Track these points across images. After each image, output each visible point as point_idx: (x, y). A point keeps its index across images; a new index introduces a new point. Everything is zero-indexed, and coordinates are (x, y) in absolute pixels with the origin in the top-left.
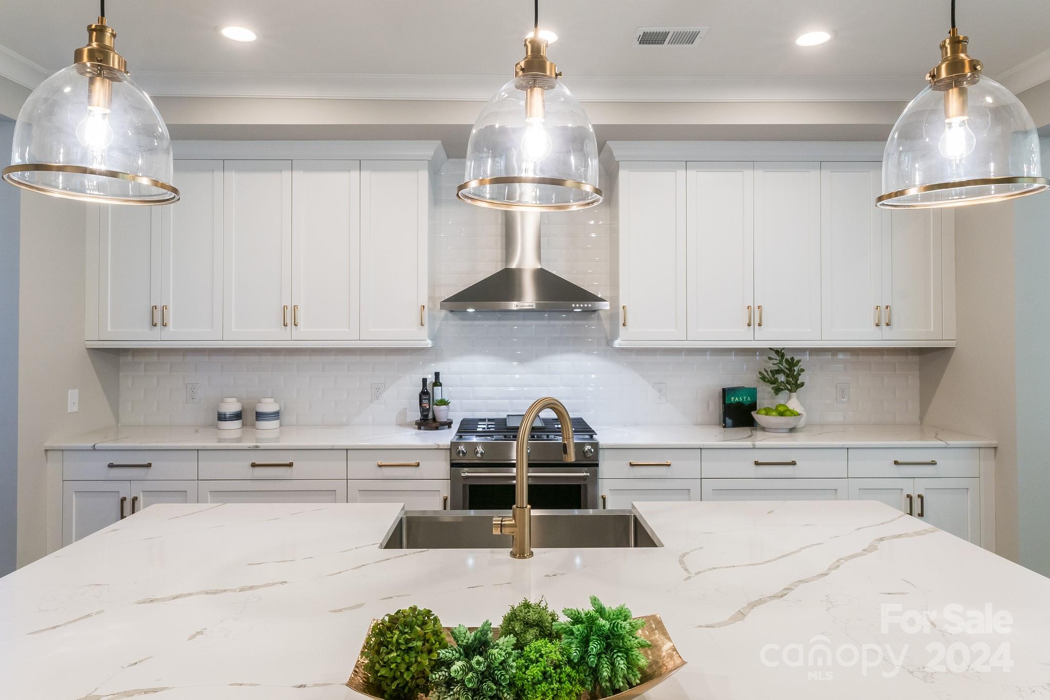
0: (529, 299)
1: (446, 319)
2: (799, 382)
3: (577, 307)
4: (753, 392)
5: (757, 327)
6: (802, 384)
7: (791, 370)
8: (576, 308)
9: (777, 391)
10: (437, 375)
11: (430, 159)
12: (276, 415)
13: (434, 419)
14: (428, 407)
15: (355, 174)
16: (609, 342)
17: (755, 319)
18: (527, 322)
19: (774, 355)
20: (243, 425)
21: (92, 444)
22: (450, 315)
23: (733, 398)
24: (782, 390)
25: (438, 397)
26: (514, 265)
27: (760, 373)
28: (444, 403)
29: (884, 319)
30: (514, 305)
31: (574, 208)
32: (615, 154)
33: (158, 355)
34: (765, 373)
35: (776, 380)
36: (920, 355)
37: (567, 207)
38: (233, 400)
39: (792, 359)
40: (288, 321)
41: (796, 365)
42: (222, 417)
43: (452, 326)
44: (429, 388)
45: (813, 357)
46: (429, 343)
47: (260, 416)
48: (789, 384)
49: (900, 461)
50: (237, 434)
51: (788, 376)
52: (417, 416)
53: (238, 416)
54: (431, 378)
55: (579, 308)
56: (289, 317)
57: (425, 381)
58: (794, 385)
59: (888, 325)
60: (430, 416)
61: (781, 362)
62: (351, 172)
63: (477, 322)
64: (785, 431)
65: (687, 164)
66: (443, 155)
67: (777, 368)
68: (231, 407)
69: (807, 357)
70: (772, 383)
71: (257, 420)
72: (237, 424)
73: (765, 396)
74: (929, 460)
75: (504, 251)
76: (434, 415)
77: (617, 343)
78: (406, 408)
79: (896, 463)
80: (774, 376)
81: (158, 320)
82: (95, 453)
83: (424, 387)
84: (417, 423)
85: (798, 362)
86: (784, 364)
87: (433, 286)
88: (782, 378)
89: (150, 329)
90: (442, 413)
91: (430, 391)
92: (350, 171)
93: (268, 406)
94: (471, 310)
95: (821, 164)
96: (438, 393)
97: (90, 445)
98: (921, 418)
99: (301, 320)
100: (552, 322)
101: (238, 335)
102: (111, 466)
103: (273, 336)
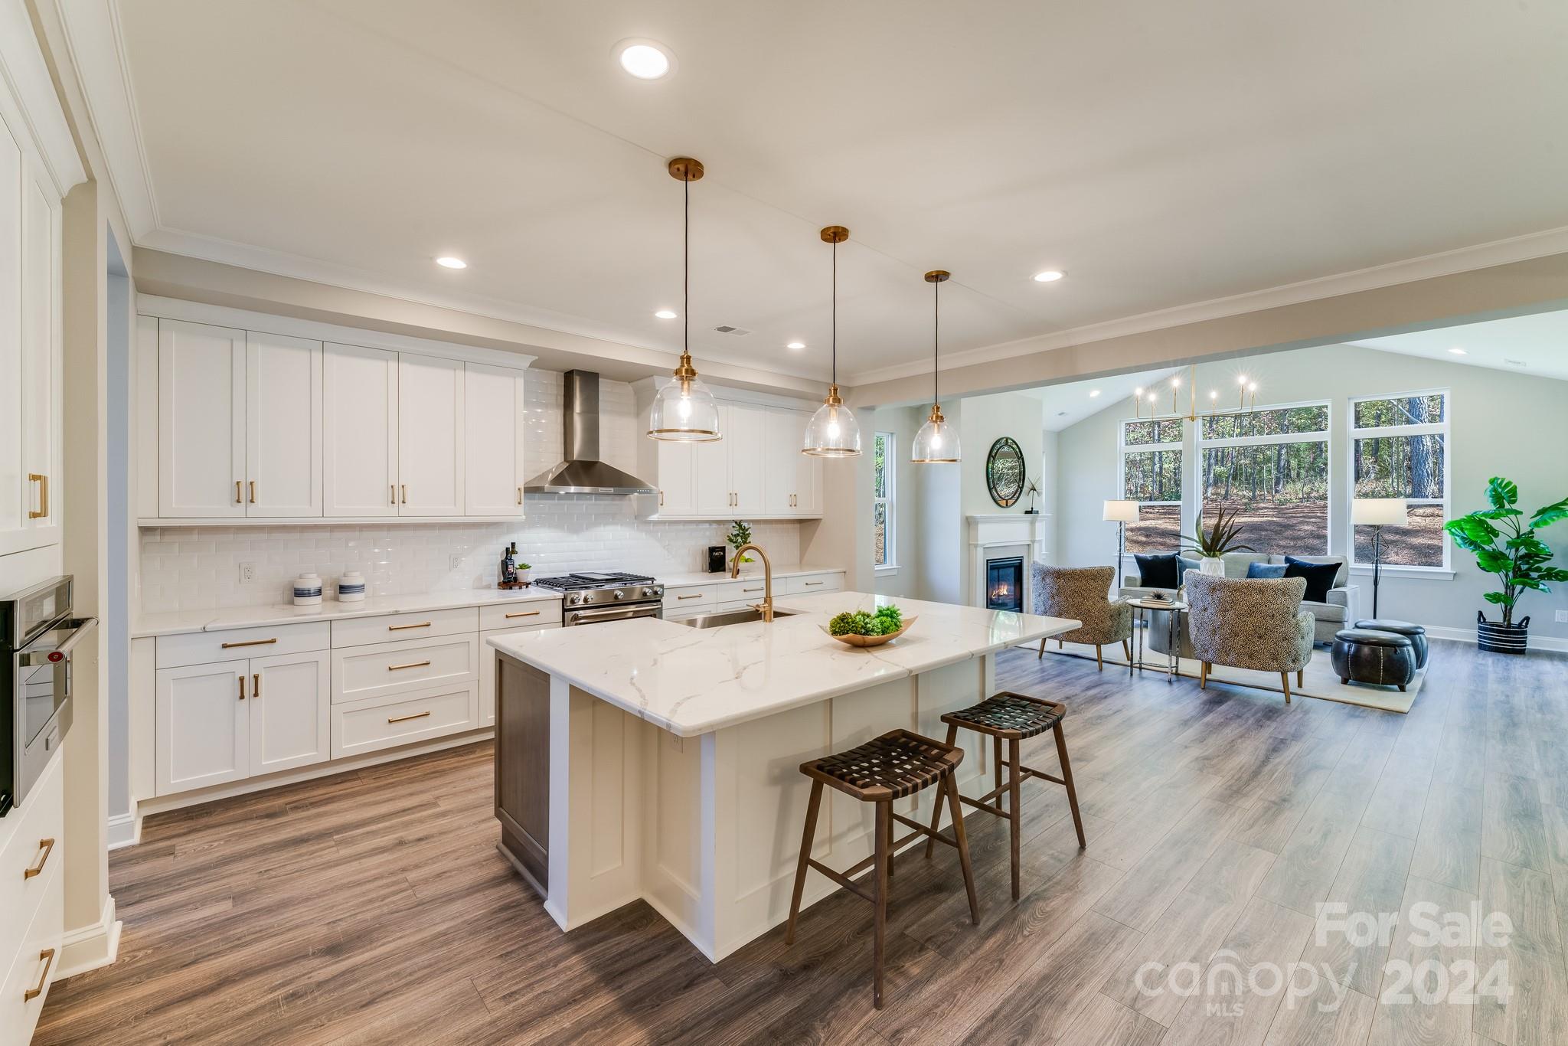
2: (747, 542)
4: (725, 549)
5: (734, 506)
7: (745, 534)
9: (737, 547)
10: (513, 545)
12: (361, 588)
13: (514, 580)
14: (508, 570)
15: (460, 373)
17: (733, 501)
19: (734, 524)
20: (323, 600)
21: (202, 626)
23: (714, 553)
25: (516, 562)
27: (728, 536)
28: (523, 567)
29: (794, 501)
34: (732, 537)
35: (737, 542)
36: (801, 523)
38: (315, 576)
39: (746, 528)
40: (396, 501)
41: (747, 531)
42: (299, 593)
46: (524, 518)
47: (343, 589)
48: (743, 543)
49: (809, 582)
50: (318, 609)
51: (742, 538)
52: (500, 579)
53: (319, 592)
57: (507, 549)
59: (795, 505)
60: (511, 578)
61: (740, 529)
62: (457, 371)
67: (736, 533)
68: (312, 583)
69: (754, 526)
70: (735, 544)
71: (341, 593)
72: (319, 599)
73: (730, 551)
74: (820, 582)
77: (655, 517)
78: (482, 576)
79: (806, 584)
81: (243, 496)
82: (205, 634)
83: (506, 554)
84: (501, 584)
85: (749, 528)
86: (742, 530)
88: (740, 539)
89: (232, 506)
90: (521, 575)
92: (455, 370)
93: (353, 581)
95: (767, 406)
97: (199, 627)
98: (800, 562)
99: (409, 498)
100: (598, 502)
101: (339, 511)
102: (225, 646)
103: (379, 511)
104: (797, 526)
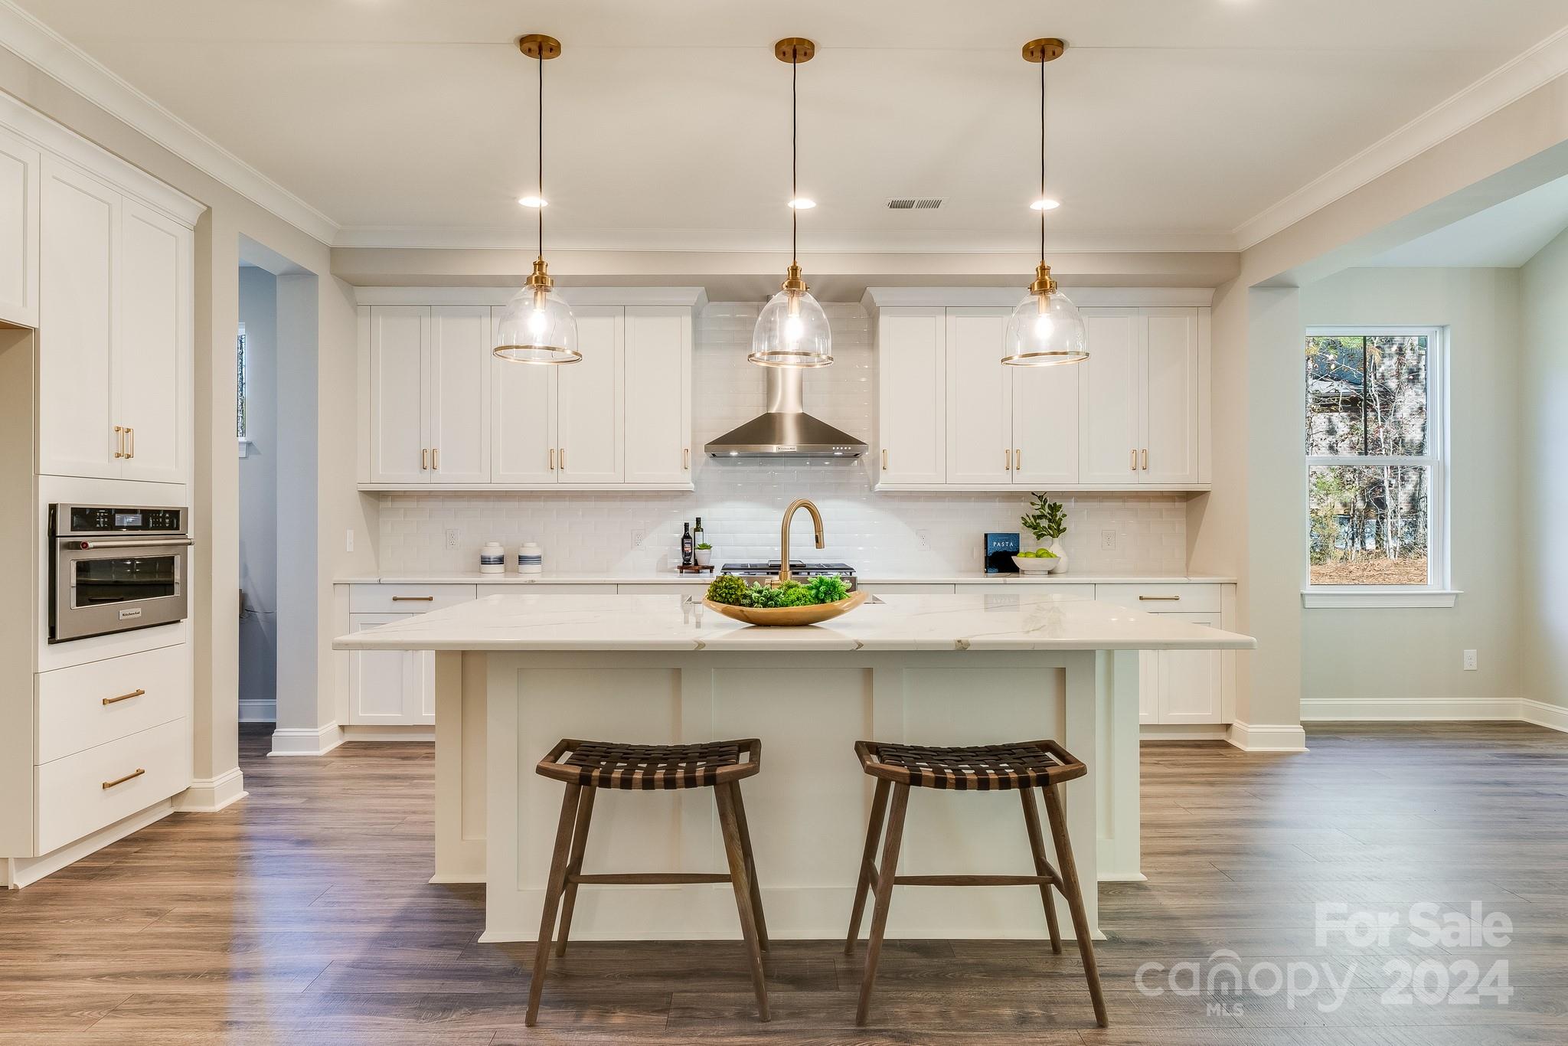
0: (791, 440)
1: (707, 464)
2: (1061, 528)
3: (838, 451)
4: (1015, 537)
5: (1015, 470)
6: (1065, 529)
7: (1053, 515)
8: (836, 451)
9: (1039, 536)
10: (698, 520)
11: (693, 304)
12: (538, 559)
13: (696, 564)
14: (690, 551)
15: (619, 320)
16: (871, 488)
17: (1012, 465)
18: (789, 468)
20: (505, 569)
21: (378, 579)
22: (711, 461)
23: (995, 543)
24: (1044, 535)
25: (699, 542)
26: (774, 410)
27: (1023, 518)
28: (705, 547)
29: (1141, 462)
30: (774, 448)
31: (818, 367)
32: (876, 299)
33: (418, 501)
34: (1027, 519)
35: (1038, 525)
36: (1187, 501)
37: (814, 365)
38: (496, 544)
39: (1055, 504)
40: (555, 465)
41: (1058, 511)
42: (485, 561)
43: (715, 472)
44: (691, 533)
45: (1078, 504)
46: (691, 486)
47: (522, 559)
48: (1051, 529)
49: (1144, 596)
50: (498, 577)
51: (1050, 521)
52: (680, 561)
53: (501, 560)
54: (693, 525)
55: (840, 450)
56: (556, 461)
57: (686, 526)
58: (1057, 530)
59: (1144, 468)
60: (692, 562)
61: (1043, 507)
63: (737, 468)
64: (1042, 573)
65: (946, 310)
66: (705, 299)
67: (1038, 513)
68: (494, 552)
69: (1072, 504)
70: (1035, 529)
71: (520, 563)
72: (501, 568)
73: (1027, 540)
74: (1173, 596)
75: (766, 396)
76: (696, 561)
77: (879, 487)
78: (666, 555)
79: (1141, 598)
80: (1035, 521)
81: (428, 463)
82: (380, 587)
83: (686, 531)
84: (679, 567)
85: (1060, 507)
86: (1047, 510)
87: (695, 431)
88: (1044, 523)
89: (421, 472)
90: (703, 557)
91: (692, 536)
92: (614, 317)
93: (530, 551)
94: (734, 454)
96: (700, 538)
97: (375, 580)
99: (567, 464)
100: (813, 468)
101: (506, 477)
102: (395, 599)
103: (540, 478)
104: (1181, 505)
